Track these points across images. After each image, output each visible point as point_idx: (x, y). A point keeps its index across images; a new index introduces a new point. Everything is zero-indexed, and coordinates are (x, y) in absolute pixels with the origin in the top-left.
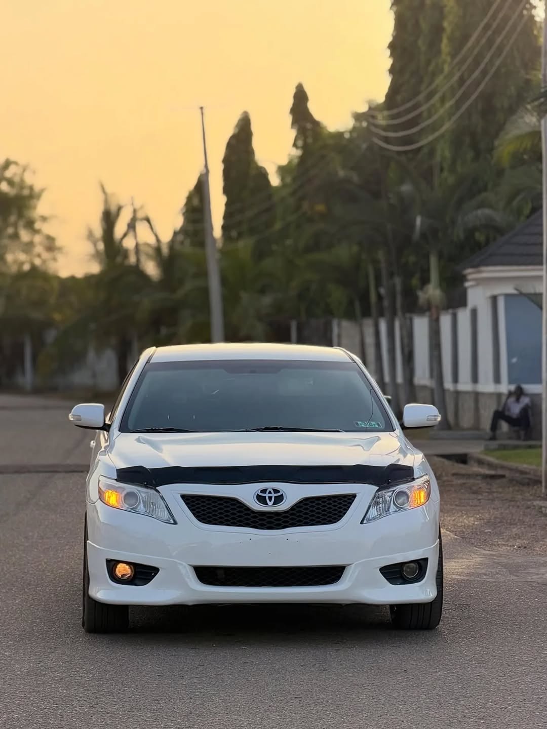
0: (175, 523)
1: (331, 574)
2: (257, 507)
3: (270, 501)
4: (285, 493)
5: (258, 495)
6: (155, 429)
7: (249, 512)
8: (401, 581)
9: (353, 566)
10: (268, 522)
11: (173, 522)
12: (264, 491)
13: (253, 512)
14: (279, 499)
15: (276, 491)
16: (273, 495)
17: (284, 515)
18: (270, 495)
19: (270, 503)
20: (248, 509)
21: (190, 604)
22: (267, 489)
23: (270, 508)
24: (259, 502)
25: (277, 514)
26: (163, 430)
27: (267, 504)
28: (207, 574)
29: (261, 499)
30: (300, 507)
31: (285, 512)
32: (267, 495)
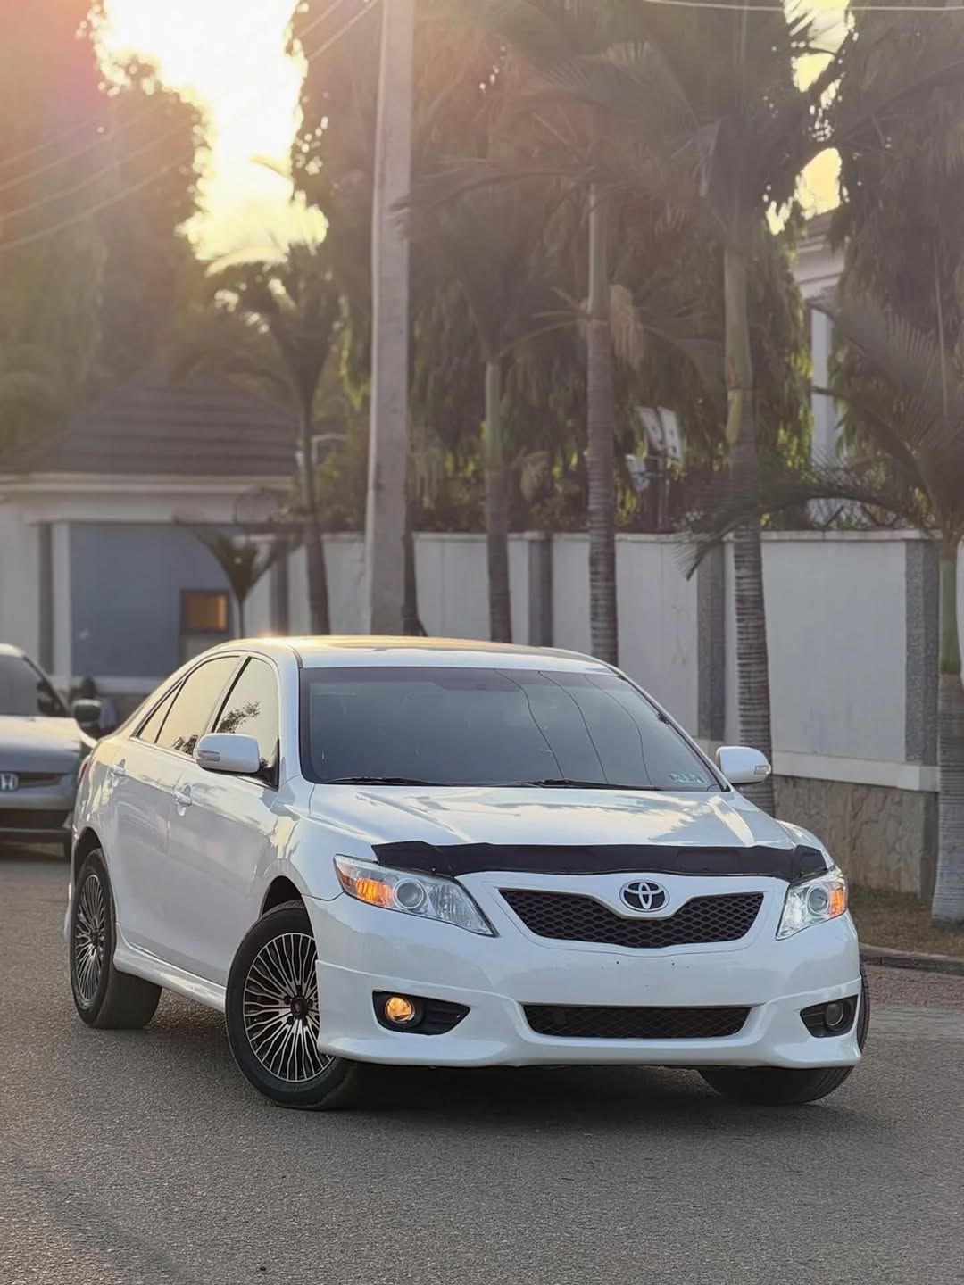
0: (495, 934)
1: (728, 1019)
2: (625, 910)
3: (646, 902)
4: (668, 892)
5: (625, 891)
6: (370, 780)
7: (613, 919)
8: (824, 1032)
9: (765, 1005)
10: (642, 937)
11: (490, 933)
12: (635, 886)
13: (619, 919)
14: (659, 900)
15: (653, 887)
16: (650, 893)
17: (665, 924)
18: (645, 893)
19: (647, 906)
20: (611, 914)
21: (518, 1065)
22: (639, 883)
23: (646, 913)
24: (627, 900)
25: (655, 922)
27: (642, 907)
28: (543, 1017)
29: (632, 899)
30: (688, 912)
31: (667, 920)
32: (640, 893)
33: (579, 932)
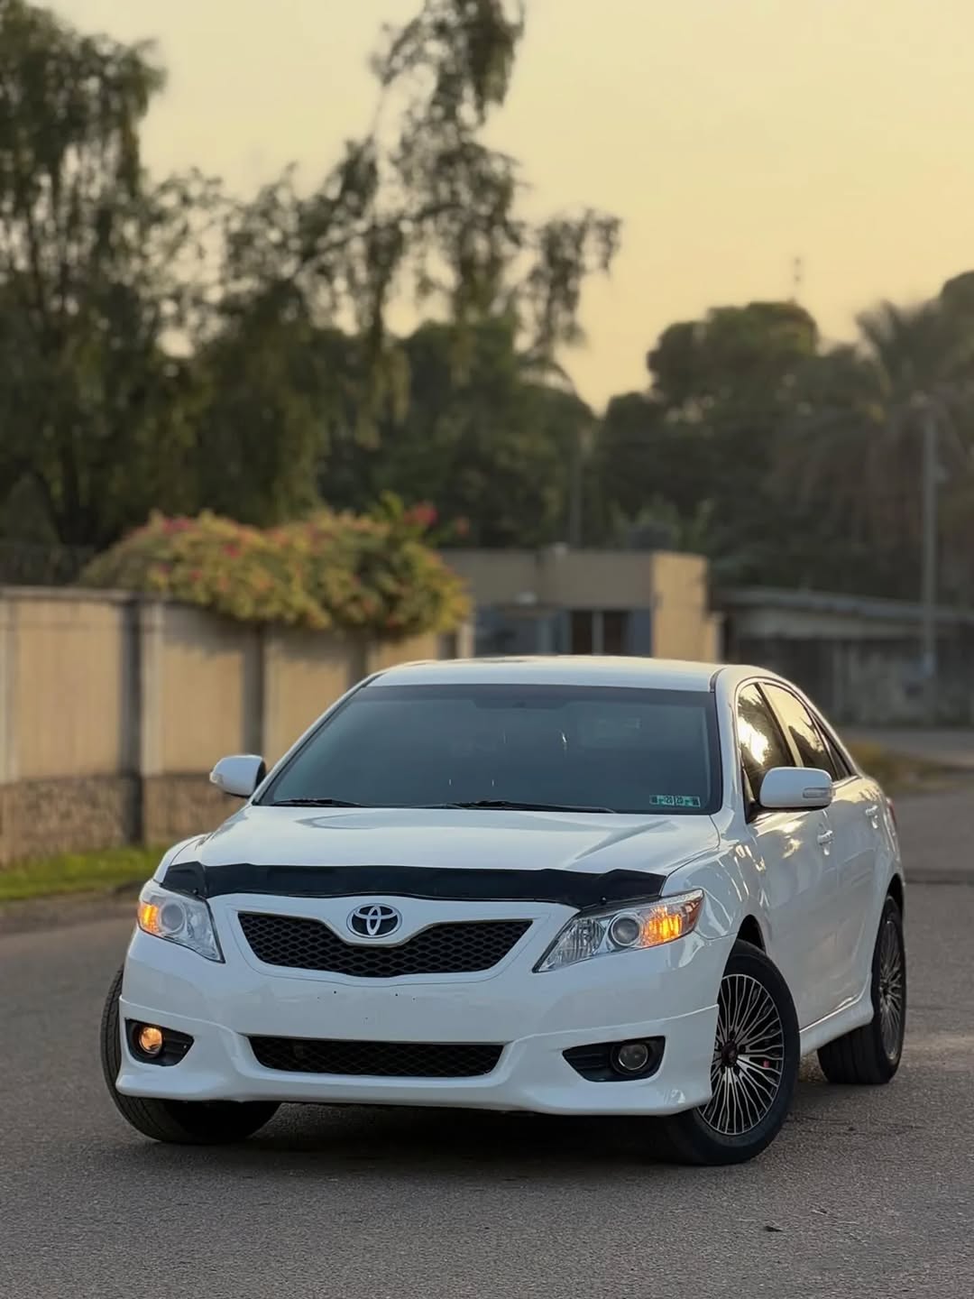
0: (223, 961)
1: (480, 1058)
2: (350, 936)
3: (373, 927)
4: (400, 915)
5: (355, 917)
7: (338, 945)
9: (513, 1045)
10: (370, 965)
11: (219, 959)
12: (365, 910)
13: (345, 946)
14: (388, 925)
15: (385, 911)
16: (380, 917)
17: (396, 952)
18: (374, 917)
19: (372, 932)
20: (337, 940)
21: (241, 1100)
22: (371, 907)
23: (372, 939)
24: (355, 928)
25: (384, 950)
26: (318, 801)
27: (367, 933)
28: (272, 1051)
29: (359, 925)
30: (426, 939)
31: (399, 948)
32: (369, 918)
33: (302, 959)
